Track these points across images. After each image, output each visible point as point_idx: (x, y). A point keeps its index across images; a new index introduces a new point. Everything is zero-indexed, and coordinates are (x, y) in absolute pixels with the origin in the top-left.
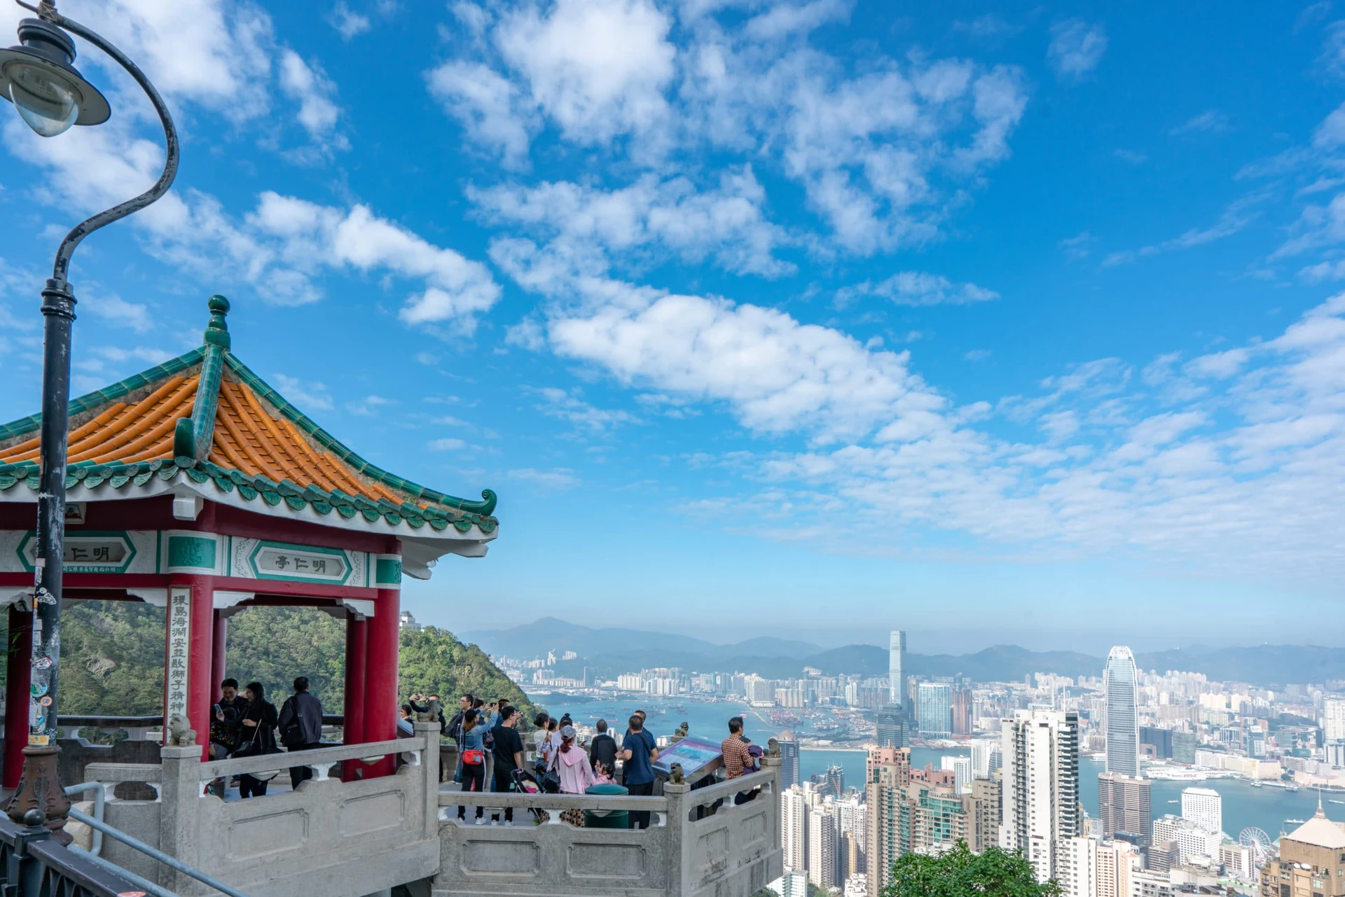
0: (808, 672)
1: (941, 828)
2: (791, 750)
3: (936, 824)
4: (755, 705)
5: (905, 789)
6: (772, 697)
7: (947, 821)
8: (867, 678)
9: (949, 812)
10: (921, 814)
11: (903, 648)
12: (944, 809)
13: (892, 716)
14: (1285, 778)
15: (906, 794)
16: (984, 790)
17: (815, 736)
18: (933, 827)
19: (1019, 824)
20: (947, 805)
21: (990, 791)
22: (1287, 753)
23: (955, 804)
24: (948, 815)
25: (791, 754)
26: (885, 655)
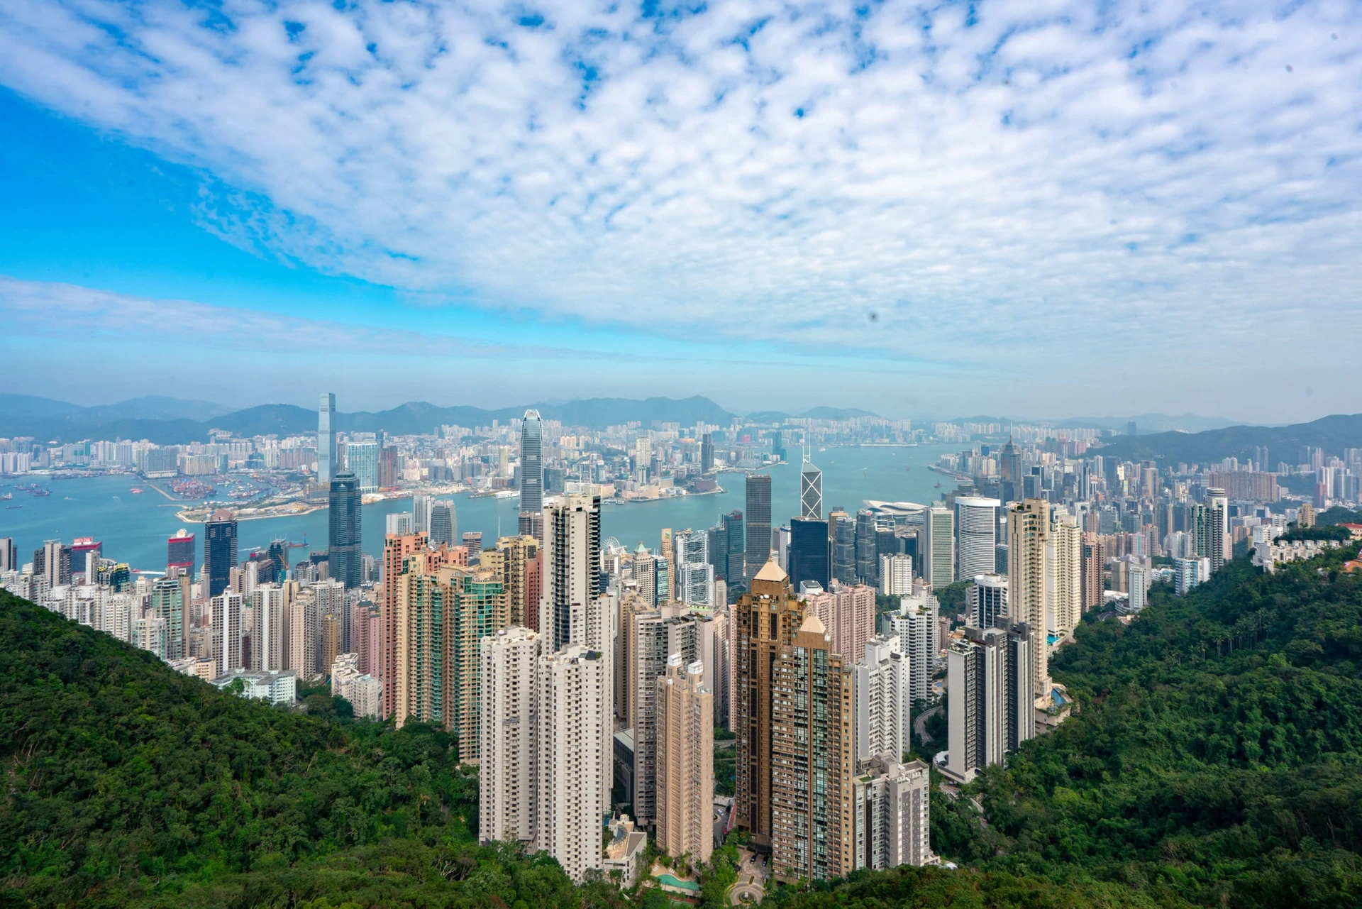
0: (215, 435)
1: (484, 610)
2: (228, 529)
3: (480, 607)
4: (150, 476)
5: (434, 575)
6: (172, 465)
7: (490, 602)
8: (285, 438)
9: (491, 594)
10: (466, 600)
11: (333, 409)
12: (487, 591)
13: (344, 483)
14: (617, 495)
15: (437, 580)
16: (492, 560)
17: (234, 505)
18: (477, 610)
19: (557, 595)
20: (490, 588)
21: (497, 560)
22: (617, 477)
23: (497, 586)
24: (490, 597)
25: (228, 535)
26: (315, 415)
